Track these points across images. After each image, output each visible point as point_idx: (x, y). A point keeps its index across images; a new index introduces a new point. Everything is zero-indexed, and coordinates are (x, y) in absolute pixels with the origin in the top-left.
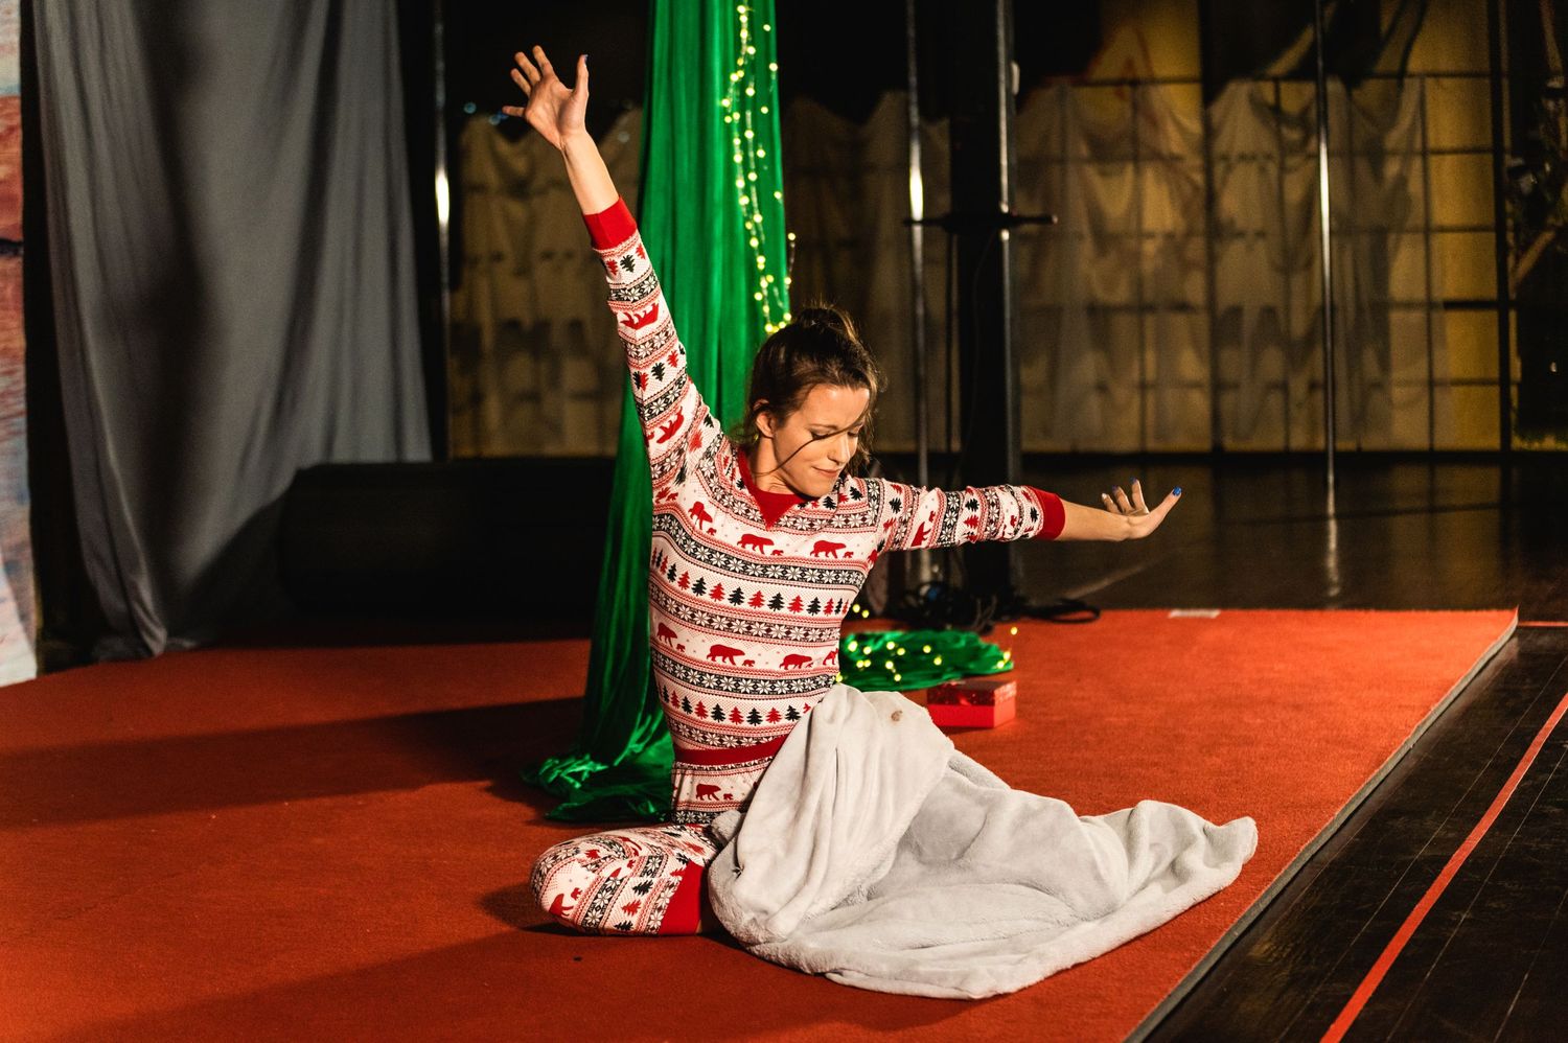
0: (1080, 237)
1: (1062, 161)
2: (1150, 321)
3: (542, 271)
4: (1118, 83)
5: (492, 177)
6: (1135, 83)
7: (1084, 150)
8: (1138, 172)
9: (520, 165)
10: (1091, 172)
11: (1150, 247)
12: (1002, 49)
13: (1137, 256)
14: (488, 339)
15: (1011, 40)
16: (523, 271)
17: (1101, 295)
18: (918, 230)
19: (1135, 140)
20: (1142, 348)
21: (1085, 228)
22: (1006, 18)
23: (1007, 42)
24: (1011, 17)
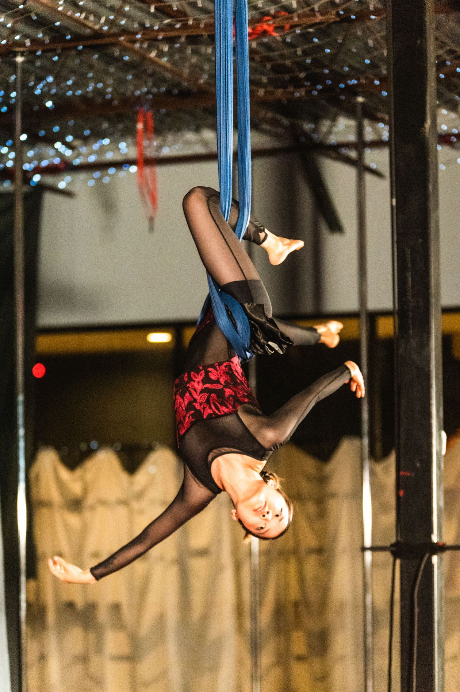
5: (55, 496)
12: (434, 422)
23: (438, 417)
24: (442, 398)
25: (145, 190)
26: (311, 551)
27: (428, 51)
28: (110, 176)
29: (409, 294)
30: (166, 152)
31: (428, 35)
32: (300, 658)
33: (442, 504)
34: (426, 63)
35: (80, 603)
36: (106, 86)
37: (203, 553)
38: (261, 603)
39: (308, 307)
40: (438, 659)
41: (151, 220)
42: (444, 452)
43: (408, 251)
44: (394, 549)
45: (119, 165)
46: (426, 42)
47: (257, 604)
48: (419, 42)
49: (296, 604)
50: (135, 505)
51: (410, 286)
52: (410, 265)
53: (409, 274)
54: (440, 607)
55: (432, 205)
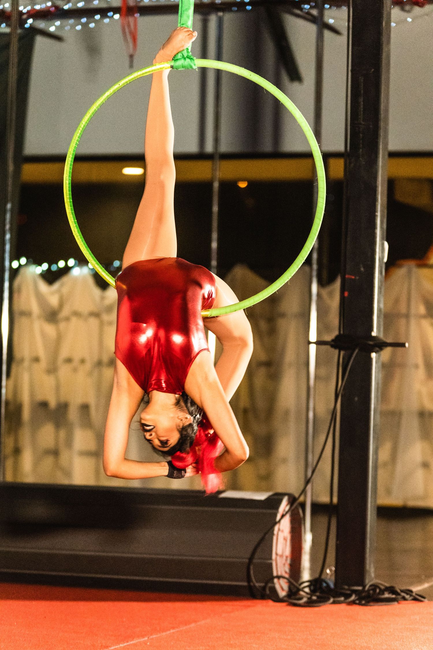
0: (417, 366)
1: (407, 316)
3: (64, 371)
5: (35, 308)
7: (422, 310)
9: (54, 301)
10: (426, 324)
12: (378, 232)
14: (26, 414)
15: (385, 226)
16: (52, 370)
17: (428, 405)
18: (313, 348)
21: (420, 361)
22: (382, 211)
23: (382, 227)
24: (386, 211)
25: (127, 30)
26: (261, 364)
28: (96, 22)
29: (361, 117)
33: (382, 305)
35: (53, 403)
39: (267, 147)
41: (131, 56)
42: (385, 260)
43: (361, 79)
44: (333, 343)
45: (103, 12)
49: (245, 411)
50: (106, 317)
51: (362, 110)
52: (362, 91)
53: (361, 100)
54: (377, 397)
55: (384, 39)
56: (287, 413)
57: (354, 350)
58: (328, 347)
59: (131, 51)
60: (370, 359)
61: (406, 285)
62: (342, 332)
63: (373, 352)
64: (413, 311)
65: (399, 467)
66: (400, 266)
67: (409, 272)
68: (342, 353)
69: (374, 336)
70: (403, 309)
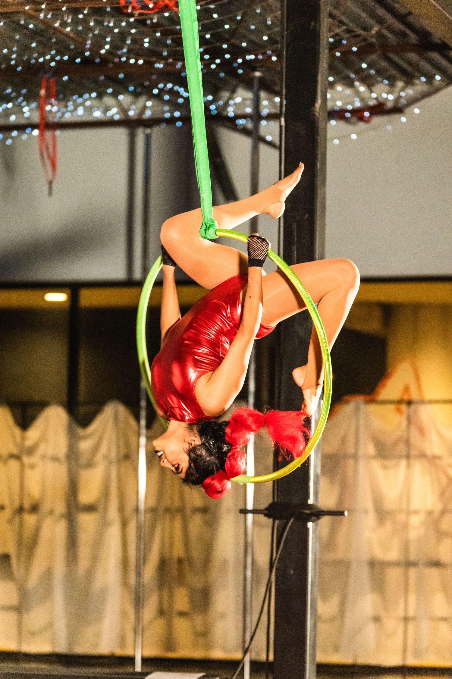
0: (366, 512)
1: (355, 457)
2: (413, 572)
4: (399, 402)
6: (409, 403)
7: (371, 450)
8: (408, 466)
10: (376, 465)
11: (415, 521)
13: (405, 526)
17: (380, 554)
19: (408, 443)
20: (406, 592)
21: (369, 505)
25: (45, 154)
26: (196, 510)
27: (321, 34)
28: (13, 138)
30: (68, 117)
31: (322, 17)
32: (183, 614)
33: (319, 471)
34: (319, 44)
36: (11, 52)
37: (91, 508)
38: (145, 559)
40: (310, 620)
41: (50, 183)
43: (295, 226)
44: (266, 512)
45: (21, 128)
46: (320, 25)
47: (142, 560)
48: (313, 24)
49: (180, 561)
50: (26, 460)
51: (295, 259)
52: (296, 239)
53: (295, 248)
54: (314, 569)
55: (319, 182)
56: (225, 563)
57: (289, 520)
58: (262, 516)
59: (50, 177)
60: (307, 530)
61: (353, 426)
62: (276, 500)
63: (310, 522)
64: (361, 452)
65: (348, 621)
66: (347, 402)
67: (357, 409)
68: (277, 522)
69: (310, 504)
70: (351, 450)
